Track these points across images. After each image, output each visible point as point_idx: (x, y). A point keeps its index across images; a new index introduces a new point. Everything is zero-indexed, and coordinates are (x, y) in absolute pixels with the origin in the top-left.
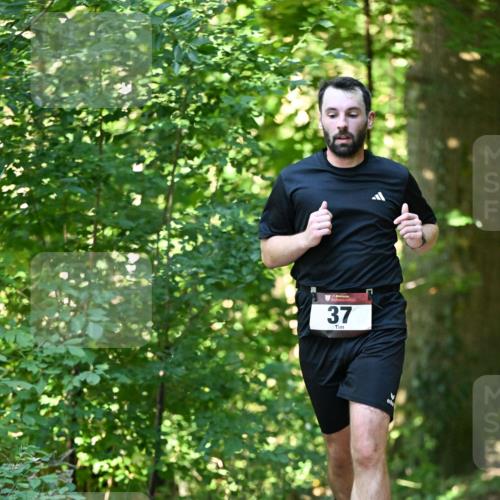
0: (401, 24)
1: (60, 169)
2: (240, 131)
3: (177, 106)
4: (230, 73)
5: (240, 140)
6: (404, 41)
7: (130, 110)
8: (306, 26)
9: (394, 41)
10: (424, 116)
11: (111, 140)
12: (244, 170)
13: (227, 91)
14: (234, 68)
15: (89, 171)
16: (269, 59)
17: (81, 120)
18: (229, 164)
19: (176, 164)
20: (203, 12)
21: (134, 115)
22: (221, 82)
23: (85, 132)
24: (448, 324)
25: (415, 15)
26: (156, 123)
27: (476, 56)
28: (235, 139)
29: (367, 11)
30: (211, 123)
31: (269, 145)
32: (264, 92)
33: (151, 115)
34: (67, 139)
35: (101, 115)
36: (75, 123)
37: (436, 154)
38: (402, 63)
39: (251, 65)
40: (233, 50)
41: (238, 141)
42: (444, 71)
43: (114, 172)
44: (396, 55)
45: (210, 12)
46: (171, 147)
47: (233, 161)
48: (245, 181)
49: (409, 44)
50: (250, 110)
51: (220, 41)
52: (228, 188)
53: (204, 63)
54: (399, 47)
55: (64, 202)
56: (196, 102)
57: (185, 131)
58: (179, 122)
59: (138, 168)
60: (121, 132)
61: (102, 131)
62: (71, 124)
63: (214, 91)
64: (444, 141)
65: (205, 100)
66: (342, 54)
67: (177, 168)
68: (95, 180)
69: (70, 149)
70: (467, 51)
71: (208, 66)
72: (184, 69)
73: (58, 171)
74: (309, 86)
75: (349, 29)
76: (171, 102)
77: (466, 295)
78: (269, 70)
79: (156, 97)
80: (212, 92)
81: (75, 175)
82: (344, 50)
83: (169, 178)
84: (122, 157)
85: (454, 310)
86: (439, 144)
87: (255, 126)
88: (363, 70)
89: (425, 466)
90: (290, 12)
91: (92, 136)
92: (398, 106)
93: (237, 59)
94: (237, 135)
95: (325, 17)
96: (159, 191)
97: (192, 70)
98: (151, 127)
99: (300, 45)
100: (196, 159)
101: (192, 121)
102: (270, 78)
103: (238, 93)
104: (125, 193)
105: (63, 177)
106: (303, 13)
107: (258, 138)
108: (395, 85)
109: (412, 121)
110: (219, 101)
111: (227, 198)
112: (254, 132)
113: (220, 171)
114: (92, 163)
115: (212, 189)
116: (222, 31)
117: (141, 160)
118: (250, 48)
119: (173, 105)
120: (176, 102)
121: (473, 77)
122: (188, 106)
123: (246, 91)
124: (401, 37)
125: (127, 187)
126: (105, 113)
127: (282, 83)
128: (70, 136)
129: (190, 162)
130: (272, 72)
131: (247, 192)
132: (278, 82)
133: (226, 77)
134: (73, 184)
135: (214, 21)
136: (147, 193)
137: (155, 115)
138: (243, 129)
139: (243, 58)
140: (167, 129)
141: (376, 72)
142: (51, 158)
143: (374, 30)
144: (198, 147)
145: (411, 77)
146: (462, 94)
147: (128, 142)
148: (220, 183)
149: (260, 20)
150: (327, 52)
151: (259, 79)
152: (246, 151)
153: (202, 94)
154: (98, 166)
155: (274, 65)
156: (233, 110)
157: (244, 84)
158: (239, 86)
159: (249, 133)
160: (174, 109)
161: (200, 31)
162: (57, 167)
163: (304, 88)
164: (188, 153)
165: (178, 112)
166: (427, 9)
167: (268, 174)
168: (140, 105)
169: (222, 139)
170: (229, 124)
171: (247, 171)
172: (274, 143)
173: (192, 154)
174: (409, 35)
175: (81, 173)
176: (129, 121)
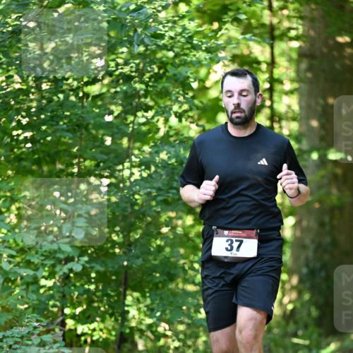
0: (294, 17)
1: (54, 119)
2: (181, 92)
3: (137, 74)
4: (174, 51)
5: (181, 99)
6: (296, 29)
7: (103, 78)
8: (226, 18)
9: (290, 29)
10: (310, 82)
11: (90, 99)
12: (183, 120)
13: (172, 64)
14: (177, 47)
15: (75, 120)
16: (201, 42)
17: (69, 84)
18: (173, 116)
19: (135, 116)
20: (155, 8)
21: (106, 81)
22: (167, 58)
23: (72, 93)
24: (327, 228)
25: (305, 10)
26: (121, 86)
27: (347, 39)
28: (177, 98)
29: (270, 7)
30: (160, 87)
31: (201, 102)
32: (198, 65)
33: (118, 81)
34: (58, 98)
35: (82, 81)
36: (65, 87)
37: (319, 109)
38: (295, 44)
39: (189, 46)
40: (176, 35)
41: (179, 99)
42: (325, 50)
43: (92, 122)
44: (291, 39)
45: (160, 8)
46: (132, 104)
47: (176, 114)
48: (184, 127)
49: (301, 31)
50: (188, 77)
51: (167, 29)
52: (172, 133)
53: (155, 44)
54: (293, 33)
55: (57, 142)
56: (149, 72)
57: (142, 92)
58: (138, 86)
59: (109, 118)
60: (97, 93)
61: (83, 92)
62: (62, 87)
63: (163, 65)
64: (325, 99)
65: (156, 70)
66: (253, 38)
67: (137, 119)
68: (78, 127)
69: (61, 105)
70: (341, 35)
71: (158, 46)
72: (142, 49)
73: (53, 121)
74: (230, 60)
75: (258, 20)
76: (132, 72)
77: (340, 208)
78: (201, 49)
79: (122, 68)
80: (161, 65)
81: (64, 124)
82: (255, 35)
83: (131, 125)
84: (97, 111)
85: (332, 218)
86: (321, 101)
87: (191, 89)
88: (268, 49)
89: (311, 329)
90: (217, 8)
91: (77, 96)
92: (293, 74)
93: (179, 41)
94: (177, 95)
95: (241, 11)
96: (124, 134)
97: (147, 50)
98: (118, 89)
99: (223, 31)
100: (150, 112)
101: (147, 86)
102: (202, 55)
103: (179, 66)
104: (100, 137)
105: (56, 125)
106: (225, 9)
107: (193, 97)
108: (290, 60)
109: (303, 85)
110: (166, 71)
111: (172, 139)
112: (191, 94)
113: (167, 121)
114: (76, 115)
115: (161, 133)
116: (168, 22)
117: (111, 113)
118: (188, 34)
119: (133, 74)
120: (135, 72)
121: (345, 54)
122: (144, 75)
123: (185, 63)
124: (294, 26)
125: (101, 132)
126: (86, 79)
127: (210, 59)
128: (61, 96)
129: (145, 114)
130: (203, 51)
131: (186, 135)
132: (207, 57)
133: (171, 54)
134: (63, 130)
135: (162, 15)
136: (115, 136)
137: (121, 81)
138: (183, 91)
139: (183, 40)
140: (129, 91)
141: (277, 51)
142: (47, 111)
143: (275, 21)
144: (151, 103)
145: (302, 54)
146: (337, 66)
147: (102, 100)
148: (167, 129)
149: (195, 14)
150: (243, 37)
151: (194, 55)
152: (185, 107)
153: (154, 66)
154: (81, 117)
155: (205, 45)
156: (176, 78)
157: (184, 59)
158: (181, 61)
159: (187, 94)
160: (134, 77)
161: (153, 22)
162: (52, 118)
163: (226, 62)
164: (144, 107)
165: (137, 79)
166: (313, 6)
167: (200, 123)
168: (110, 74)
169: (168, 98)
170: (173, 88)
171: (186, 120)
172: (205, 101)
173: (147, 108)
174: (300, 24)
175: (69, 122)
176: (103, 85)
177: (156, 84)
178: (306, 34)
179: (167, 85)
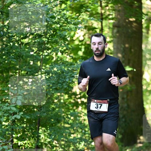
0: (111, 10)
2: (63, 42)
3: (44, 34)
4: (60, 24)
5: (63, 45)
6: (112, 15)
7: (29, 36)
8: (82, 10)
9: (109, 15)
10: (118, 38)
11: (24, 45)
12: (64, 54)
13: (59, 30)
15: (17, 54)
16: (71, 20)
17: (15, 39)
18: (59, 52)
19: (43, 52)
20: (52, 6)
21: (31, 37)
22: (57, 27)
23: (16, 42)
24: (125, 100)
25: (116, 7)
27: (134, 19)
29: (101, 6)
30: (54, 40)
31: (71, 46)
32: (71, 30)
33: (36, 37)
34: (10, 44)
35: (21, 37)
36: (13, 40)
37: (122, 49)
38: (112, 21)
39: (66, 22)
40: (60, 17)
41: (62, 45)
42: (125, 24)
43: (25, 54)
44: (110, 19)
45: (54, 6)
46: (42, 47)
47: (61, 51)
48: (64, 57)
49: (114, 16)
50: (66, 36)
51: (57, 15)
52: (59, 59)
53: (52, 21)
54: (111, 17)
55: (10, 63)
56: (49, 33)
57: (46, 42)
58: (44, 39)
59: (32, 53)
60: (27, 42)
61: (21, 42)
62: (12, 40)
63: (55, 30)
64: (124, 45)
65: (52, 33)
66: (94, 19)
67: (44, 53)
68: (19, 57)
69: (12, 47)
70: (131, 18)
71: (53, 22)
72: (46, 23)
73: (8, 54)
74: (84, 28)
75: (96, 11)
76: (42, 33)
77: (131, 91)
78: (71, 23)
80: (54, 30)
81: (13, 55)
82: (94, 18)
83: (41, 56)
84: (27, 50)
85: (127, 96)
86: (123, 46)
87: (67, 40)
88: (100, 23)
89: (119, 143)
90: (78, 6)
91: (18, 44)
92: (110, 34)
93: (62, 20)
94: (62, 43)
95: (88, 7)
96: (38, 60)
97: (48, 24)
98: (36, 41)
99: (81, 16)
100: (49, 50)
101: (48, 39)
102: (72, 26)
103: (62, 31)
104: (28, 61)
105: (9, 56)
106: (82, 6)
107: (68, 44)
108: (109, 28)
109: (115, 39)
110: (56, 33)
111: (59, 62)
112: (67, 42)
113: (57, 54)
114: (18, 52)
115: (54, 59)
116: (57, 12)
117: (33, 51)
118: (66, 17)
119: (42, 34)
121: (133, 26)
122: (47, 34)
123: (65, 30)
124: (111, 14)
125: (28, 59)
127: (75, 28)
128: (11, 44)
129: (48, 51)
130: (72, 24)
131: (65, 60)
132: (74, 27)
133: (58, 26)
134: (12, 58)
135: (55, 9)
136: (35, 61)
137: (37, 37)
138: (64, 41)
139: (63, 20)
140: (41, 41)
141: (104, 24)
142: (5, 50)
143: (103, 11)
144: (50, 47)
145: (115, 26)
146: (130, 31)
147: (29, 45)
148: (57, 58)
149: (69, 9)
150: (89, 18)
151: (69, 26)
152: (65, 48)
153: (51, 31)
154: (20, 52)
155: (73, 22)
156: (61, 36)
157: (64, 28)
158: (62, 29)
159: (66, 43)
160: (43, 35)
161: (51, 12)
162: (7, 53)
163: (82, 29)
164: (47, 48)
165: (44, 36)
166: (119, 5)
167: (71, 55)
168: (32, 34)
169: (57, 44)
170: (60, 40)
171: (65, 54)
172: (73, 46)
173: (48, 49)
174: (113, 13)
175: (15, 55)
176: (29, 39)
177: (52, 39)
178: (116, 17)
179: (57, 39)
